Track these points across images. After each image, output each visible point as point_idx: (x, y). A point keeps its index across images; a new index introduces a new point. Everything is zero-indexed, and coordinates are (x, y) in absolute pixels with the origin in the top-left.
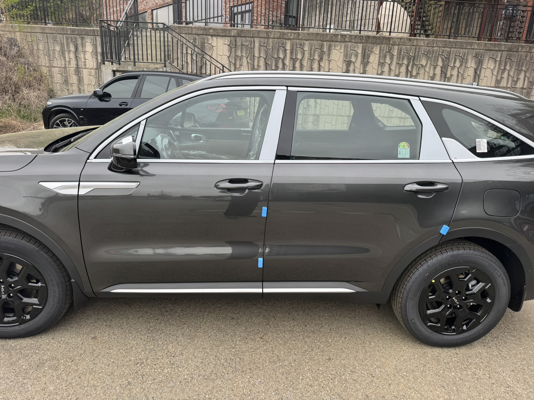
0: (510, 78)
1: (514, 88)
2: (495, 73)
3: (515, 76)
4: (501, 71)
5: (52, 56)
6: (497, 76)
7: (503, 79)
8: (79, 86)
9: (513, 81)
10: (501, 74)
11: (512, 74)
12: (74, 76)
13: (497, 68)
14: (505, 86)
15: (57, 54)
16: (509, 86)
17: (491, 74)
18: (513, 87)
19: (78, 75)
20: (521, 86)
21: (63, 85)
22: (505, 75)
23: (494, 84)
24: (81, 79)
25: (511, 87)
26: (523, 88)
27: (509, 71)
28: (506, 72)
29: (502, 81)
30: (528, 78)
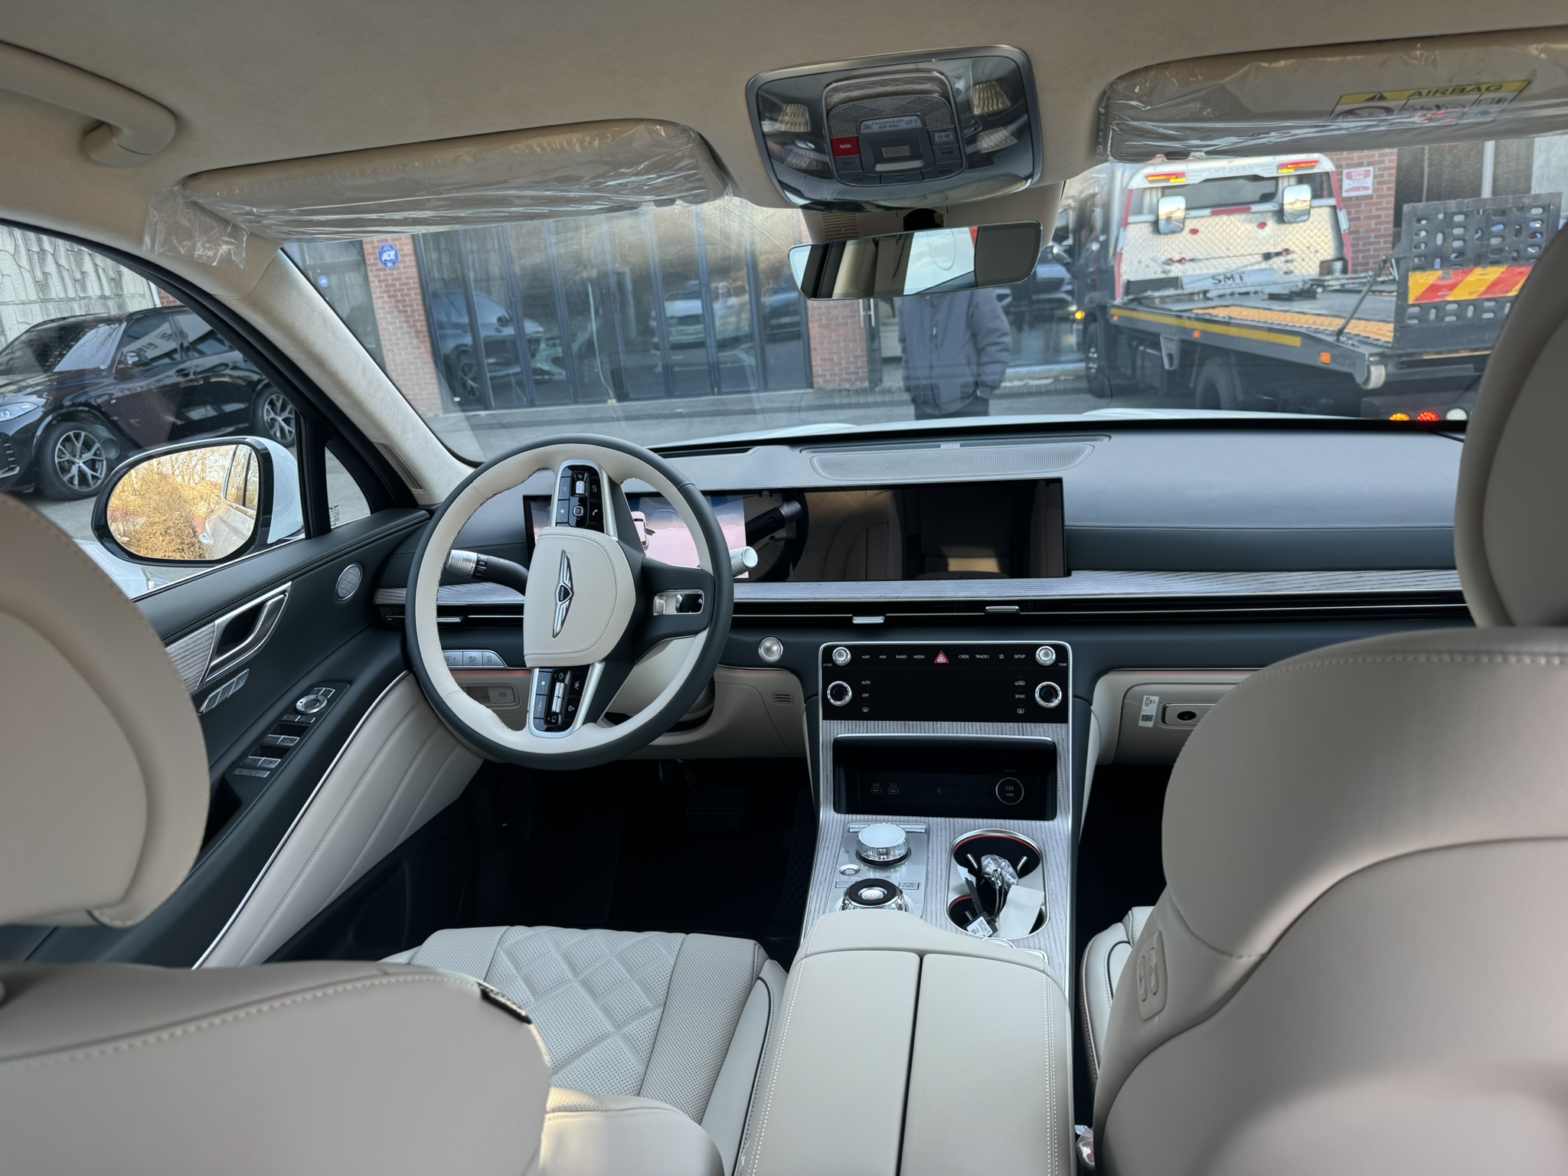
0: (66, 275)
1: (84, 298)
2: (24, 263)
3: (74, 268)
4: (35, 257)
6: (32, 271)
7: (49, 277)
9: (75, 280)
10: (37, 264)
11: (63, 261)
13: (23, 249)
14: (62, 295)
16: (71, 294)
17: (16, 266)
18: (81, 295)
20: (99, 293)
22: (51, 267)
23: (34, 292)
25: (78, 298)
26: (103, 297)
27: (53, 255)
28: (50, 259)
29: (51, 285)
30: (104, 270)
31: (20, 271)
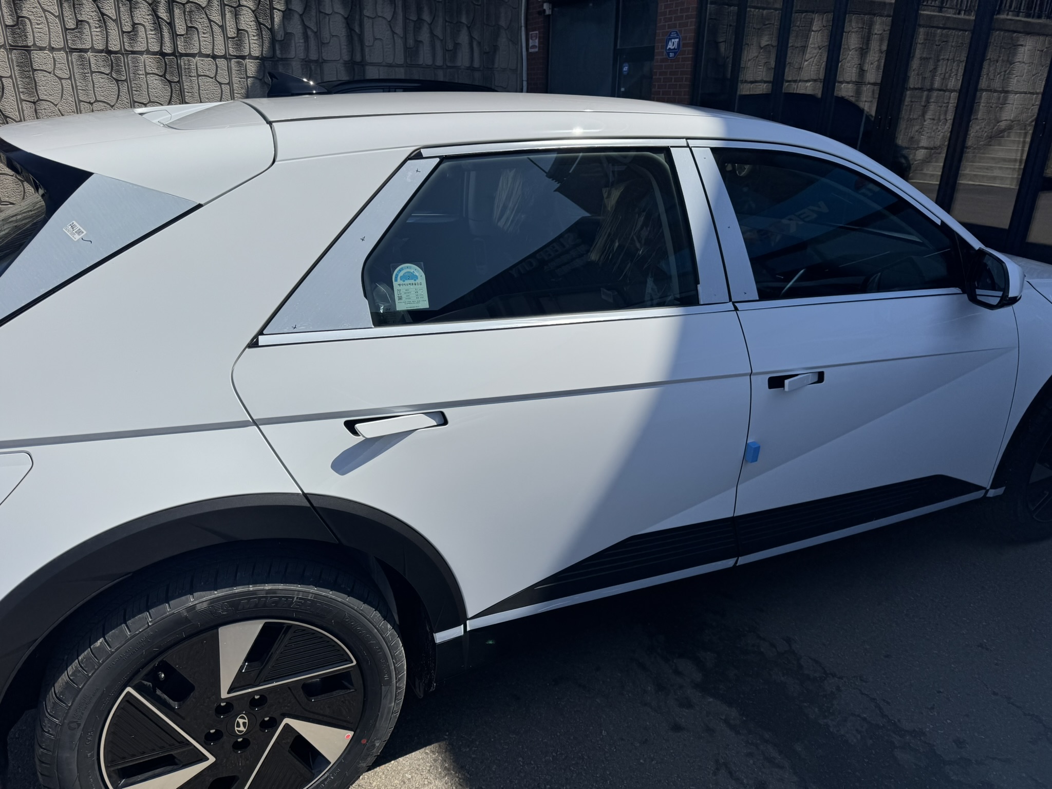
31: (393, 37)
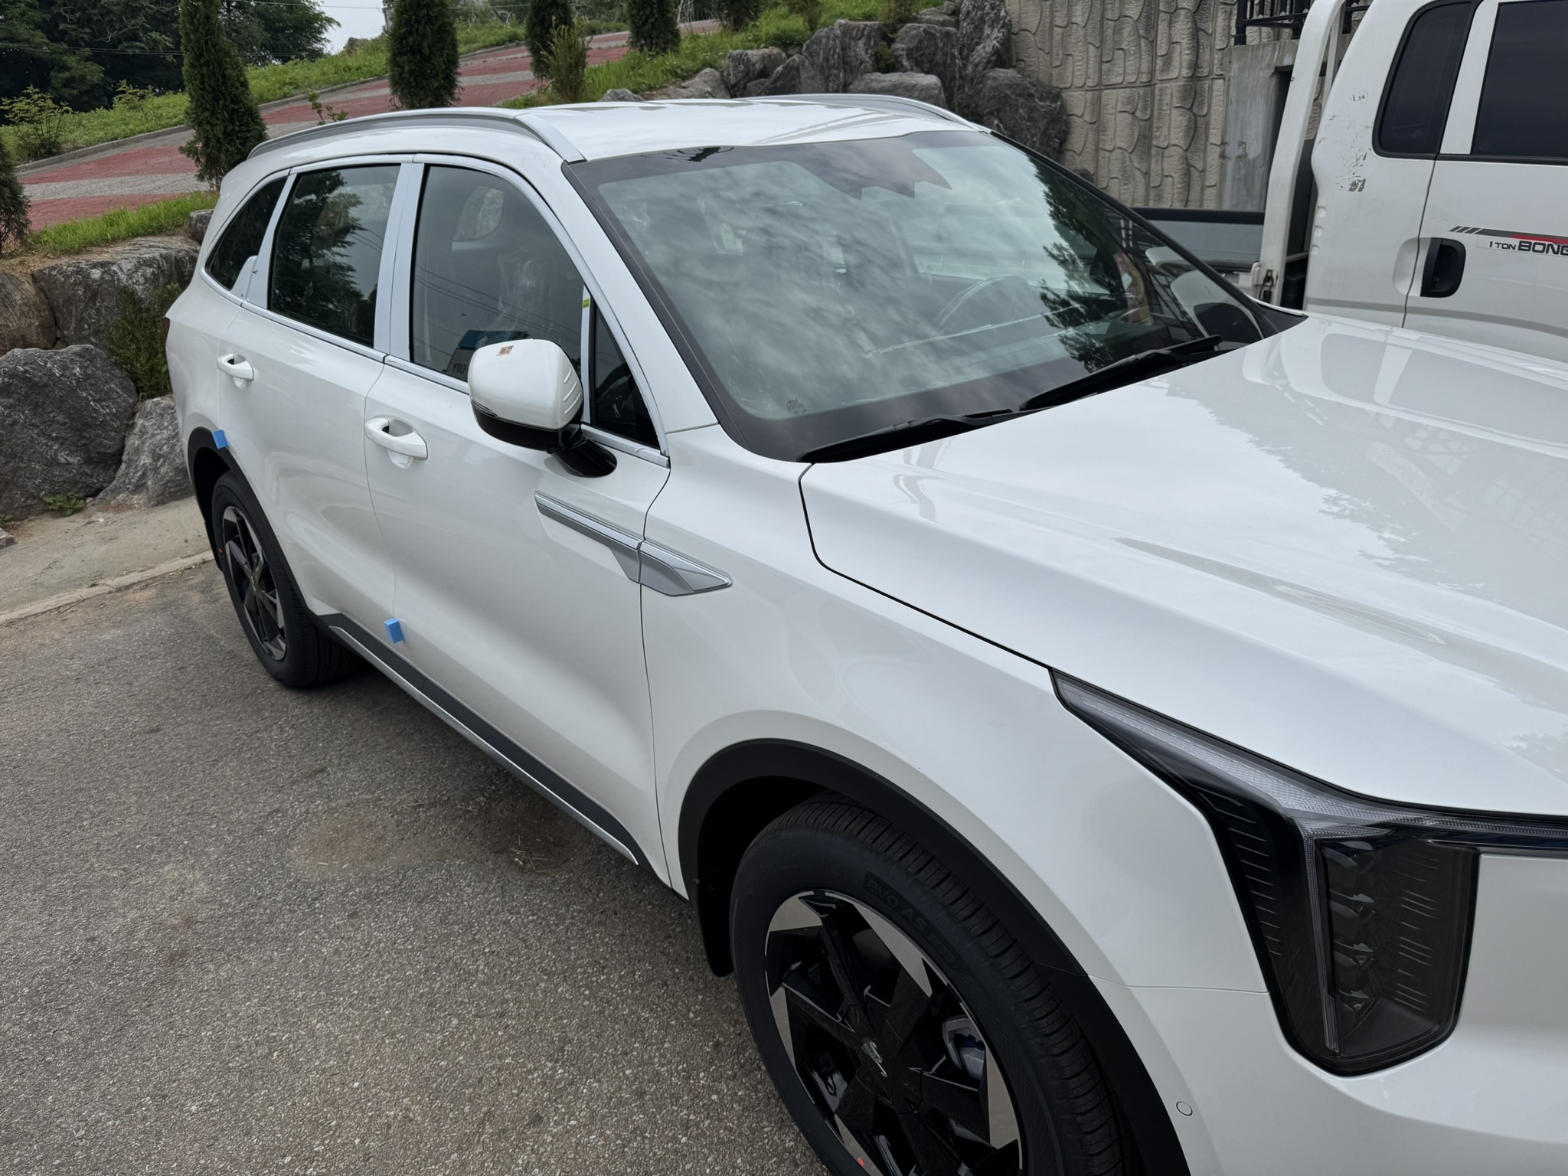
5: (1109, 44)
8: (1189, 155)
12: (1175, 113)
15: (1127, 30)
19: (1190, 109)
21: (1133, 156)
24: (1199, 124)
